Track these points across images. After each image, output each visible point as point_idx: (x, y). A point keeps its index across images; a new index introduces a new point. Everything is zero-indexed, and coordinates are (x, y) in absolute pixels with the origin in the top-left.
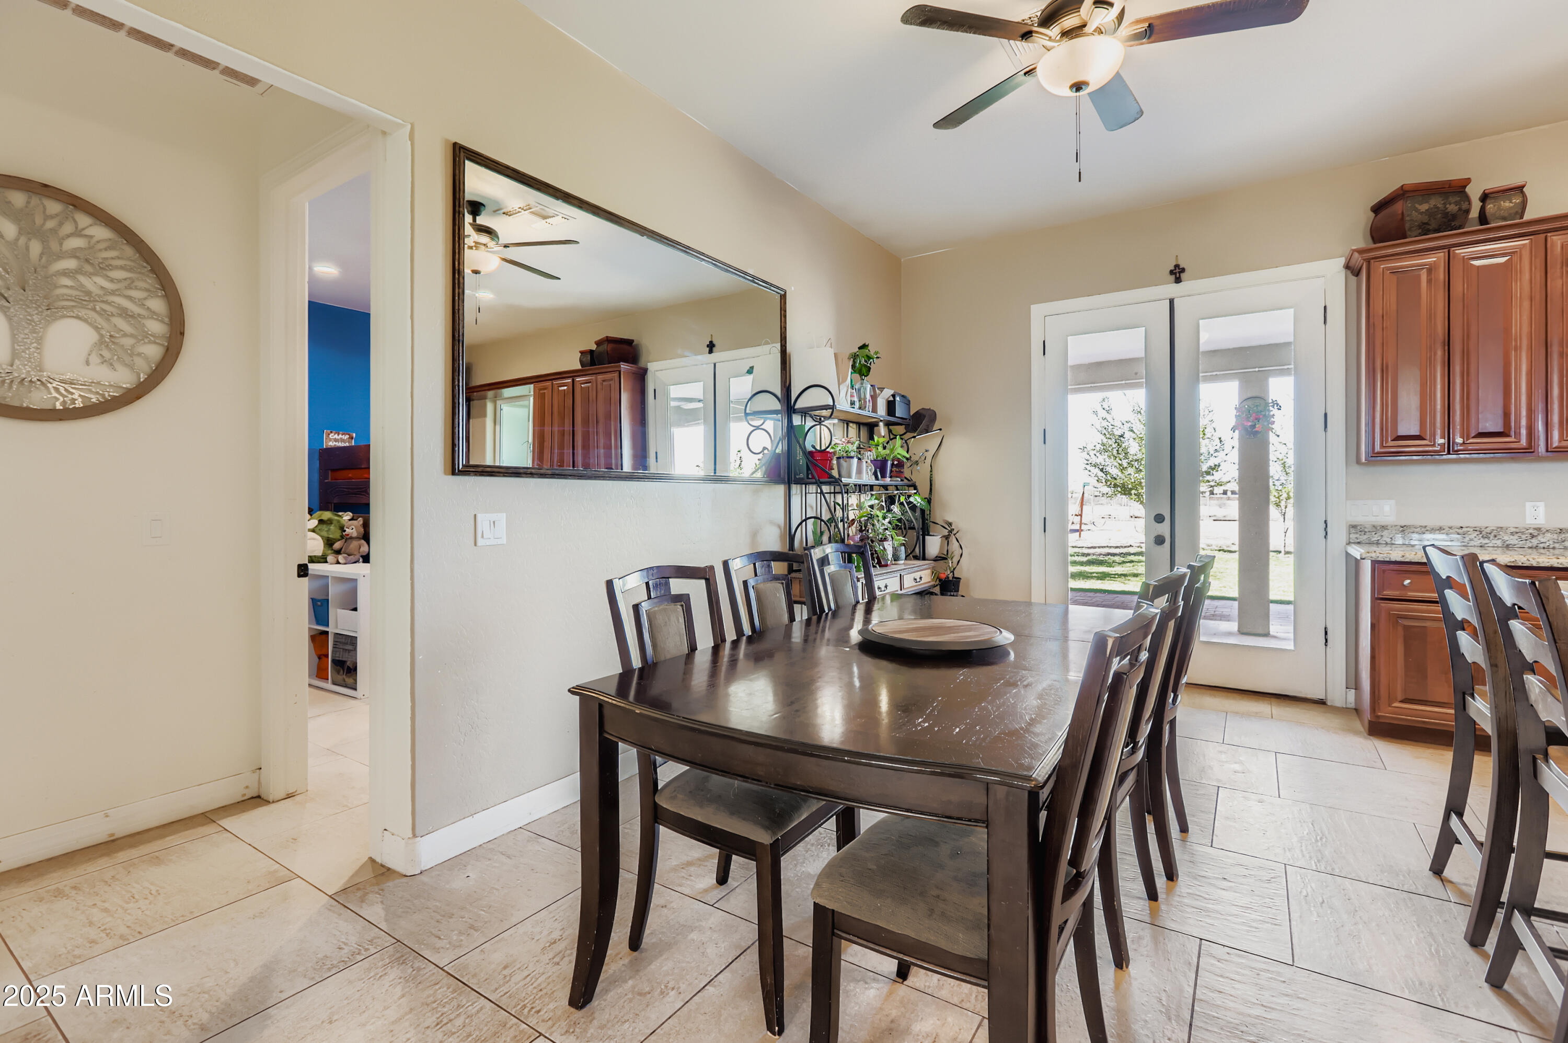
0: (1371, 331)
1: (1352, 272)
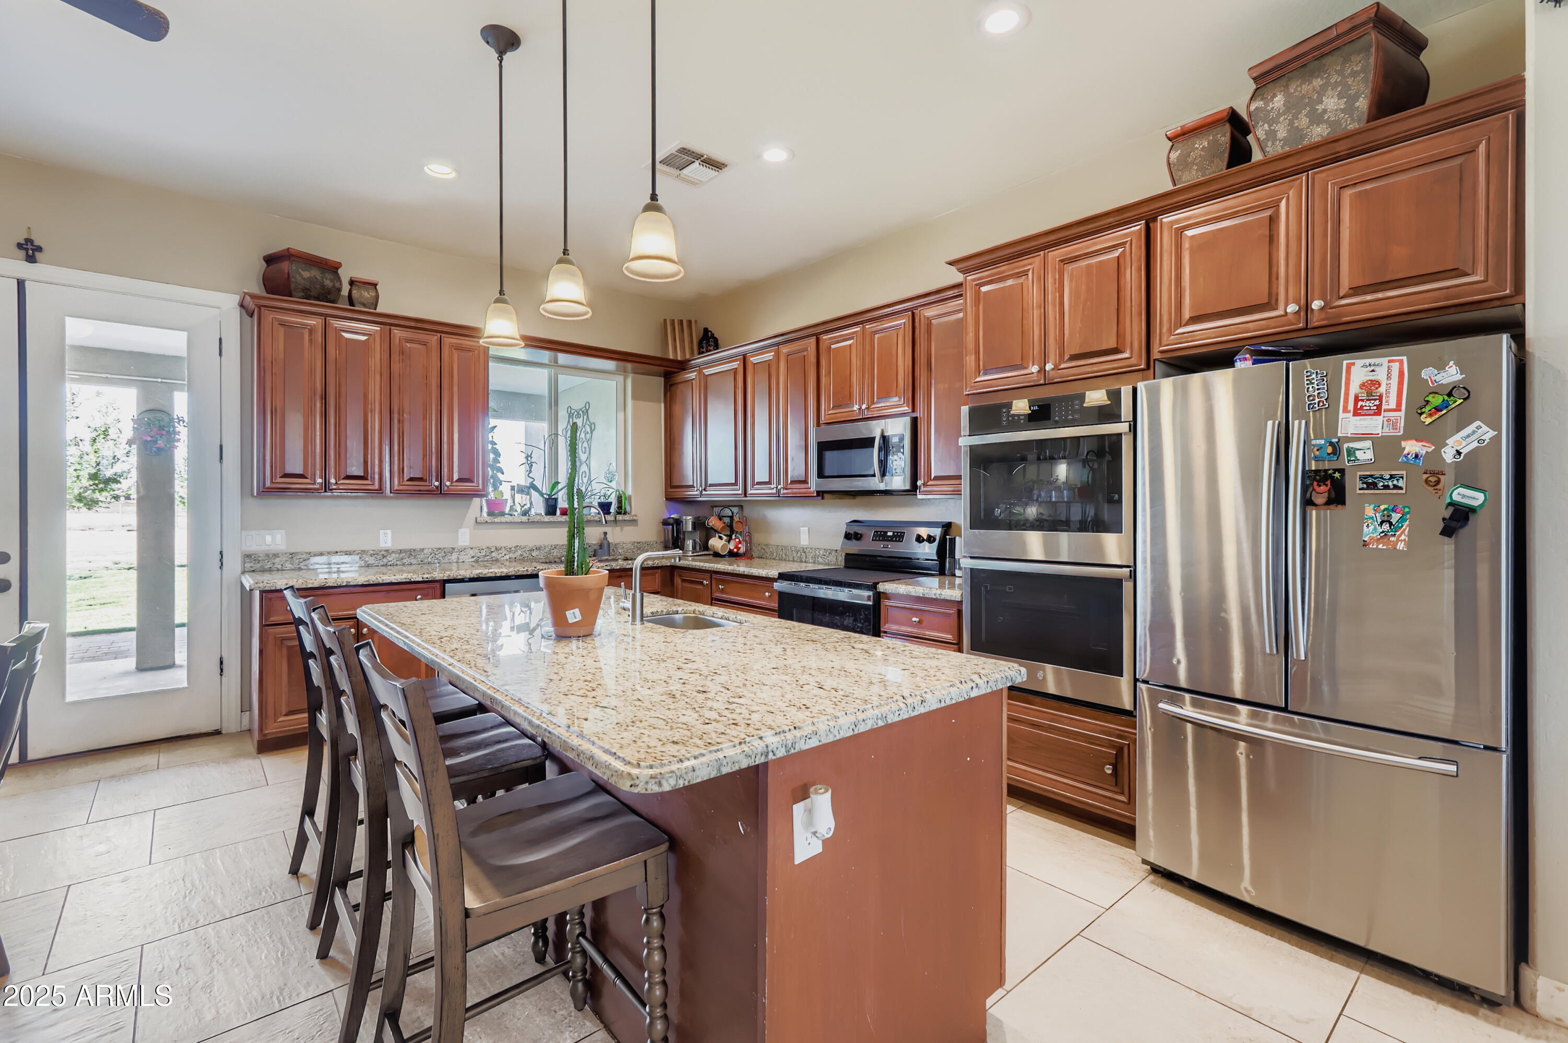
0: (262, 374)
1: (246, 312)
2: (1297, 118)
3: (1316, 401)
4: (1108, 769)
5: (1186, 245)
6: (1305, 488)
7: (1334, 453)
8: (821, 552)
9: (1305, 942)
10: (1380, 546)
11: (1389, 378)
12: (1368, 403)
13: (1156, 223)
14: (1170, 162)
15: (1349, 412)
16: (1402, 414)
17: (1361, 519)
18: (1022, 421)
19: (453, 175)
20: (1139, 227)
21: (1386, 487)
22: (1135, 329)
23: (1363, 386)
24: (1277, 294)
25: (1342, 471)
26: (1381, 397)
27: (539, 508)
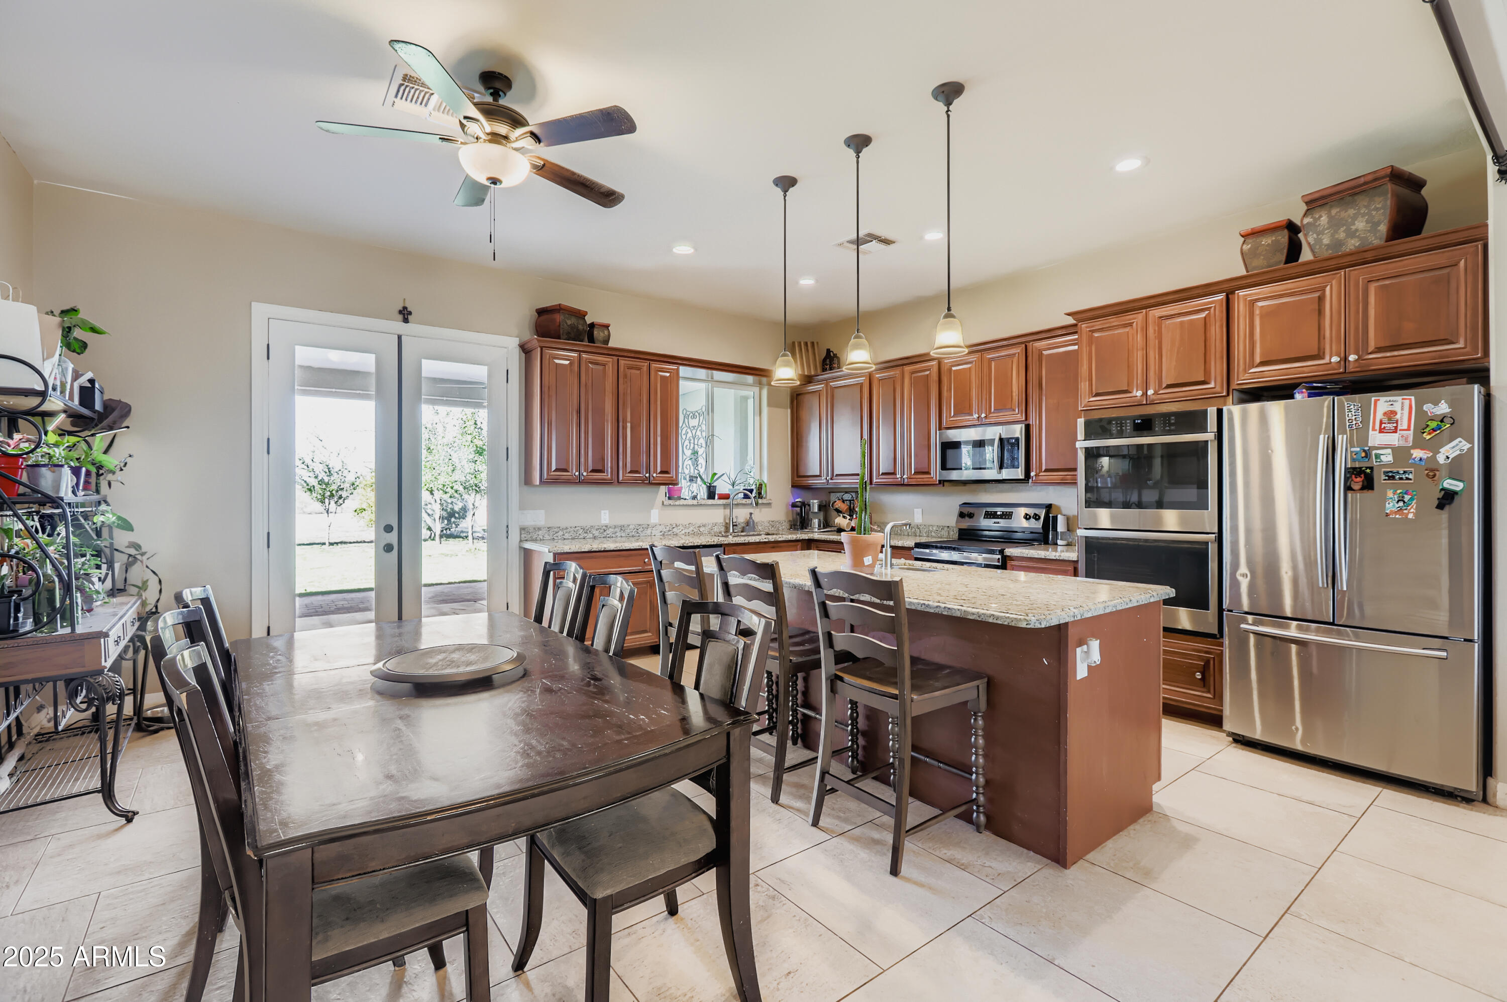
1: (522, 350)
2: (1337, 233)
3: (1354, 422)
4: (1198, 675)
5: (1257, 312)
6: (1346, 479)
7: (1366, 457)
8: (934, 528)
9: (1346, 775)
10: (1397, 516)
11: (1402, 409)
12: (1388, 425)
13: (1233, 295)
14: (1244, 251)
15: (1376, 430)
16: (1411, 432)
17: (1384, 499)
18: (1128, 431)
19: (692, 251)
20: (1221, 297)
21: (1401, 479)
22: (1217, 368)
23: (1385, 414)
24: (1324, 349)
25: (1371, 468)
26: (1397, 422)
27: (703, 493)
